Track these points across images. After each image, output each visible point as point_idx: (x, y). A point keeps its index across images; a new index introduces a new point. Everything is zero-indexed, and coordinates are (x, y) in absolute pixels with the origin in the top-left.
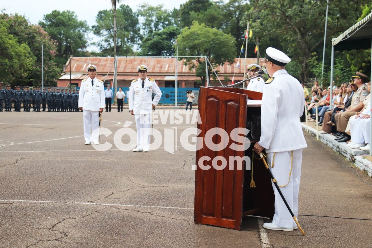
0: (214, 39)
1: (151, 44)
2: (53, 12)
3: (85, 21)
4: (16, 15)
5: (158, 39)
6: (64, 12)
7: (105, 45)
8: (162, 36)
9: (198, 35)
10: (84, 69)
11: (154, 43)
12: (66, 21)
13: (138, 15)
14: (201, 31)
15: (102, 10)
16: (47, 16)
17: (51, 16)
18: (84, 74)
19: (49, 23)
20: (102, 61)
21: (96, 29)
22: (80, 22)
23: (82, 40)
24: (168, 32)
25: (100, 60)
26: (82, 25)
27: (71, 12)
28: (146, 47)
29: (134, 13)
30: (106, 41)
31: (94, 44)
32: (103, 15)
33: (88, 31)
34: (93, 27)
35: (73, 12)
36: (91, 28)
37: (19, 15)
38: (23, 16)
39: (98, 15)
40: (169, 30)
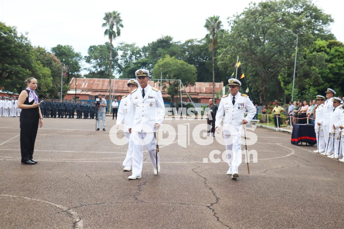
0: (181, 68)
1: (130, 70)
2: (58, 46)
3: (80, 53)
4: (39, 47)
5: (135, 67)
6: (65, 46)
7: (94, 70)
8: (137, 65)
9: (171, 64)
10: (83, 86)
11: (132, 69)
12: (67, 52)
13: (117, 50)
14: (172, 62)
15: (92, 45)
16: (53, 48)
17: (56, 48)
18: (83, 90)
19: (54, 53)
20: (96, 81)
21: (87, 58)
22: (76, 53)
23: (78, 66)
24: (142, 62)
25: (94, 81)
26: (77, 55)
27: (70, 46)
28: (125, 72)
29: (115, 48)
30: (94, 67)
31: (86, 69)
32: (92, 49)
33: (81, 60)
34: (85, 57)
35: (71, 46)
36: (83, 57)
37: (40, 47)
38: (43, 48)
39: (89, 49)
40: (143, 61)
